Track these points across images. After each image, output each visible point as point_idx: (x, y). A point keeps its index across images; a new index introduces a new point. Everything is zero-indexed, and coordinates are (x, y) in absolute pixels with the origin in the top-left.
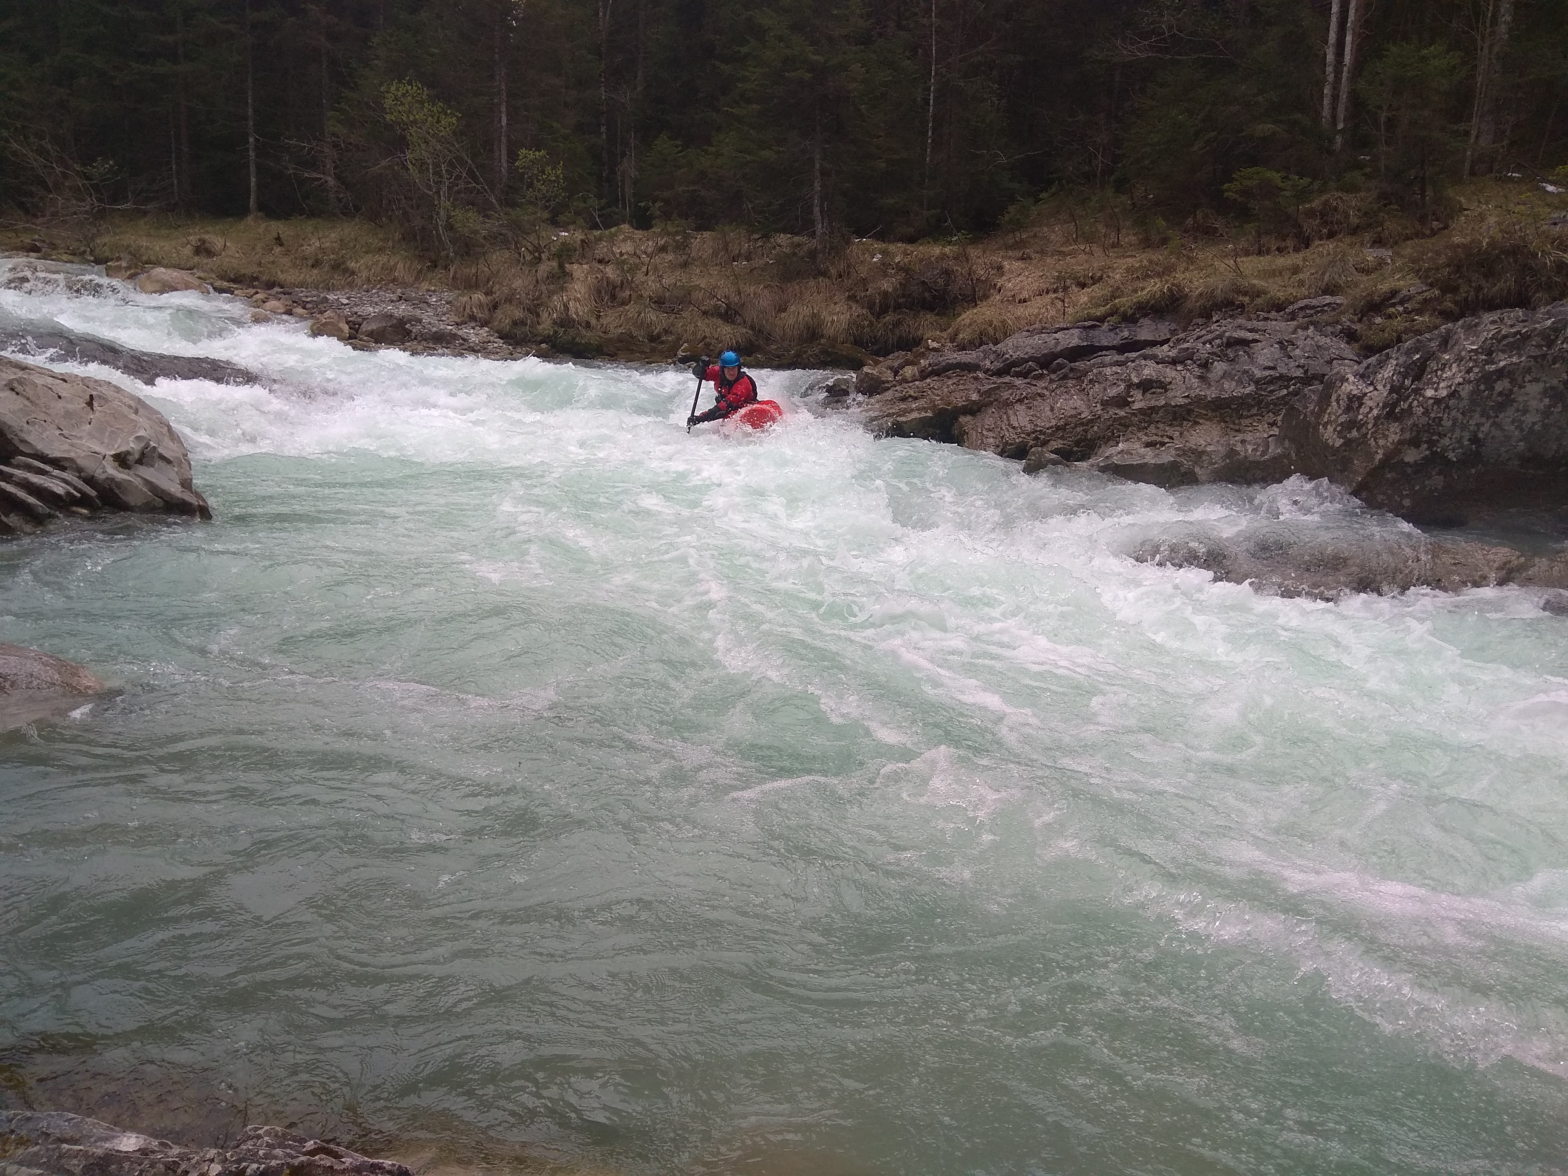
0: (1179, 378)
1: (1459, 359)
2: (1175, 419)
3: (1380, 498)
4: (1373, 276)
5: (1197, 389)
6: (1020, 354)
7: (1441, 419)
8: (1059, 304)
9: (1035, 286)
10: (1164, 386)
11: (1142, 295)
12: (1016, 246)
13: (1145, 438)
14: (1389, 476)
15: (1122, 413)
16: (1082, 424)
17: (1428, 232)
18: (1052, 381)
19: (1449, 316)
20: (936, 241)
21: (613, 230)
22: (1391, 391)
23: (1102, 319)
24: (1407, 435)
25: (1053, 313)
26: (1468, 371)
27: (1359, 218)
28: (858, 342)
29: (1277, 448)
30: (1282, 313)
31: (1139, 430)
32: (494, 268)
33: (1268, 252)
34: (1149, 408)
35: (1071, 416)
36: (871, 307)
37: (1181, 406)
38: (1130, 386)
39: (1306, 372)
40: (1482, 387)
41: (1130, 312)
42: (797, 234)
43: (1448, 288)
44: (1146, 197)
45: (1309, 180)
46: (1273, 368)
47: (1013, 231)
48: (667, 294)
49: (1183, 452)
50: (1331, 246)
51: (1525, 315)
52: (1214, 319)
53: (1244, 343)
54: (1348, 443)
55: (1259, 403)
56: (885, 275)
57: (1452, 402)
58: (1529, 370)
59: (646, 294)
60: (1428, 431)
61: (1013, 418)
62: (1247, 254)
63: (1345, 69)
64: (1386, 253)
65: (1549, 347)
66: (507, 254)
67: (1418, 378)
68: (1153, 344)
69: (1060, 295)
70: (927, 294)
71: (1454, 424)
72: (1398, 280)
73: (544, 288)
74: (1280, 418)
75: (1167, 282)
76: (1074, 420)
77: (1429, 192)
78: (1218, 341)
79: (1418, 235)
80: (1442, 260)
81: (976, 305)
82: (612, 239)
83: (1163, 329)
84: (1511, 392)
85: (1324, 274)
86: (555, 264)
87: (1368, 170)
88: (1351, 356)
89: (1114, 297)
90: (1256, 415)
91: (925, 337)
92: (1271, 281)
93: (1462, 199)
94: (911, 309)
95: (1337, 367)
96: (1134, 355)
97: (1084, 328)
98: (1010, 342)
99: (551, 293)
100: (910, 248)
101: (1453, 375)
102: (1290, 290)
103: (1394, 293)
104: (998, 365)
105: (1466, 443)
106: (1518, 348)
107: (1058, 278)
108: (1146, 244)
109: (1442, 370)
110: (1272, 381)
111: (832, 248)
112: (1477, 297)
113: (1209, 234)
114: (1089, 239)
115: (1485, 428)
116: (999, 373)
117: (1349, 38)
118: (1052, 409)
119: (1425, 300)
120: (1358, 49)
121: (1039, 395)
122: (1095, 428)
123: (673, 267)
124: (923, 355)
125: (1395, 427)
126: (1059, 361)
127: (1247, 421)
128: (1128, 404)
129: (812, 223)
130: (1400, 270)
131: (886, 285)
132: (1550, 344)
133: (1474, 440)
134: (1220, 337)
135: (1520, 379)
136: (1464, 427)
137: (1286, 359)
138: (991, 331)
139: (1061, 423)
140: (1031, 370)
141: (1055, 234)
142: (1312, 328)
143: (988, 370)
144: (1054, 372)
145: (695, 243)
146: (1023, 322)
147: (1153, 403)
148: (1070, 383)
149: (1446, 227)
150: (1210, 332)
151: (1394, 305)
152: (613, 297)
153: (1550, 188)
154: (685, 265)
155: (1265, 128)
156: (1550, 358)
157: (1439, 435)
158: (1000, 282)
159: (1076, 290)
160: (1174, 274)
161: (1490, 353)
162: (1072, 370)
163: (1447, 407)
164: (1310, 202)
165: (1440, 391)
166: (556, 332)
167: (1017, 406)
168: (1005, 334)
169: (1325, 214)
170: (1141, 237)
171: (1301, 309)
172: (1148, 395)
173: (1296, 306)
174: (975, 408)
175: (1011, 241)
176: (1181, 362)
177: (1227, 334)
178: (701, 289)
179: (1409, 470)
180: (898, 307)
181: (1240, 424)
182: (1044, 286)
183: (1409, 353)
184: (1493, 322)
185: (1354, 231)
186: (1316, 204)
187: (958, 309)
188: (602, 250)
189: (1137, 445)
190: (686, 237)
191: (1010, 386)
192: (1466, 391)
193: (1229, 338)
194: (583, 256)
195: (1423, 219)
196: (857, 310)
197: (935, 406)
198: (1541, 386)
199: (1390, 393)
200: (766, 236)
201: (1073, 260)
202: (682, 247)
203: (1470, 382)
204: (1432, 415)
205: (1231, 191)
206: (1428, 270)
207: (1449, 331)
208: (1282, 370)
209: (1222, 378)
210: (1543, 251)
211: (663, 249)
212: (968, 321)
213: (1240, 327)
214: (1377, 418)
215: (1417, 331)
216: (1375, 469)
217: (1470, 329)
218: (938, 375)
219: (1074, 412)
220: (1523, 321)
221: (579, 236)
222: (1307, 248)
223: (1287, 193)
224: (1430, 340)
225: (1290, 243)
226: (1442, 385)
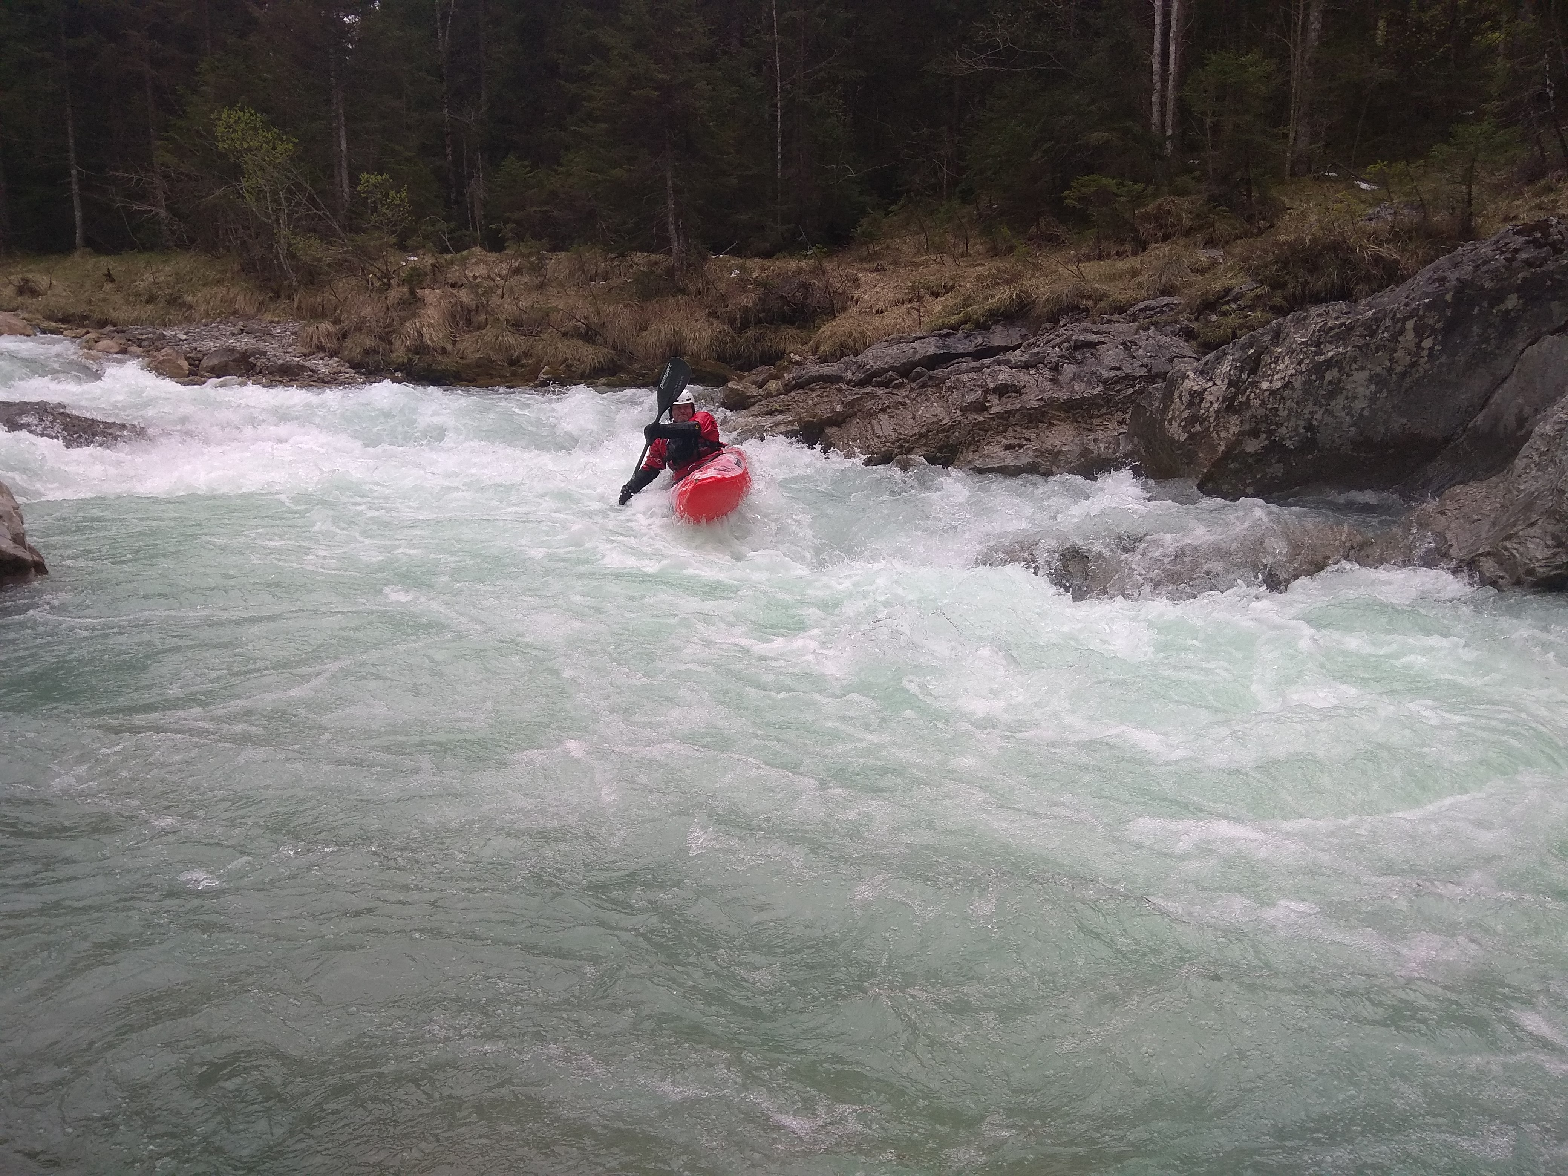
0: (1032, 381)
1: (1290, 352)
2: (1030, 422)
3: (1225, 487)
4: (1207, 275)
5: (1051, 391)
6: (880, 364)
7: (1277, 410)
8: (915, 314)
9: (891, 297)
10: (1019, 391)
11: (993, 303)
12: (870, 258)
13: (1004, 442)
14: (1232, 466)
15: (981, 418)
16: (944, 431)
17: (1256, 231)
18: (912, 389)
19: (1279, 311)
20: (791, 255)
21: (465, 253)
22: (1230, 385)
23: (956, 327)
24: (1247, 427)
25: (909, 322)
26: (1299, 364)
27: (1192, 220)
28: (721, 358)
29: (1127, 445)
30: (1124, 315)
31: (998, 433)
32: (341, 297)
33: (1108, 256)
34: (1006, 412)
35: (933, 423)
36: (732, 322)
37: (1035, 409)
38: (987, 391)
39: (1149, 371)
40: (1313, 377)
41: (982, 319)
42: (653, 252)
43: (1277, 285)
44: (991, 206)
45: (1143, 185)
46: (1119, 369)
47: (866, 243)
48: (525, 316)
49: (1040, 453)
50: (1166, 248)
51: (1348, 307)
52: (1061, 323)
53: (1091, 345)
54: (1192, 437)
55: (1109, 401)
56: (744, 290)
57: (1286, 393)
58: (1355, 360)
59: (502, 317)
60: (1265, 422)
61: (877, 427)
62: (1088, 259)
63: (1171, 77)
64: (1217, 253)
65: (1372, 337)
66: (354, 281)
67: (1253, 371)
68: (1006, 349)
69: (915, 304)
70: (786, 308)
71: (1289, 414)
72: (1231, 278)
73: (395, 314)
74: (1128, 416)
75: (1015, 288)
76: (936, 427)
77: (1255, 194)
78: (1066, 345)
79: (1247, 234)
80: (1271, 257)
81: (835, 317)
82: (464, 262)
83: (1015, 335)
84: (1340, 381)
85: (1161, 276)
86: (405, 290)
87: (1197, 173)
88: (1191, 354)
89: (966, 305)
90: (1106, 414)
91: (787, 351)
92: (1112, 284)
93: (1285, 198)
94: (771, 323)
95: (1178, 365)
96: (987, 361)
97: (940, 336)
98: (870, 352)
99: (403, 320)
100: (767, 263)
101: (1286, 367)
102: (1130, 293)
103: (1227, 291)
104: (860, 376)
105: (1302, 431)
106: (1344, 340)
107: (913, 288)
108: (994, 252)
109: (1276, 363)
110: (1118, 380)
111: (689, 265)
112: (1304, 292)
113: (1052, 241)
114: (940, 249)
115: (1318, 416)
116: (861, 384)
117: (1172, 48)
118: (914, 418)
119: (1256, 296)
120: (1182, 58)
121: (901, 403)
122: (956, 434)
123: (528, 289)
124: (786, 369)
125: (1234, 419)
126: (918, 369)
127: (1098, 420)
128: (986, 409)
129: (668, 240)
130: (1232, 268)
131: (746, 300)
132: (1373, 333)
133: (1309, 427)
134: (1068, 340)
135: (1347, 369)
136: (1299, 416)
137: (1130, 359)
138: (851, 342)
139: (924, 430)
140: (892, 380)
141: (907, 245)
142: (1152, 328)
143: (850, 381)
144: (914, 380)
145: (551, 264)
146: (882, 332)
147: (1009, 407)
148: (930, 391)
149: (1272, 226)
150: (1058, 336)
151: (1227, 303)
152: (469, 322)
153: (1364, 186)
154: (541, 287)
155: (1098, 136)
156: (1373, 346)
157: (1276, 424)
158: (857, 294)
159: (930, 299)
160: (1020, 282)
161: (1318, 345)
162: (930, 378)
163: (1282, 398)
164: (1145, 206)
165: (1275, 383)
166: (410, 359)
167: (881, 416)
168: (865, 344)
169: (1159, 218)
170: (988, 246)
171: (1141, 310)
172: (1004, 400)
173: (1137, 308)
174: (840, 419)
175: (865, 253)
176: (1034, 367)
177: (1074, 338)
178: (559, 310)
179: (1250, 460)
180: (759, 322)
181: (1091, 423)
182: (900, 297)
183: (1244, 347)
184: (1319, 315)
185: (1187, 233)
186: (1150, 208)
187: (818, 321)
188: (454, 273)
189: (997, 449)
190: (541, 258)
191: (872, 396)
192: (1299, 381)
193: (1076, 341)
194: (435, 281)
195: (1250, 219)
196: (718, 326)
197: (801, 419)
198: (1366, 373)
199: (1228, 388)
200: (622, 256)
201: (925, 271)
202: (537, 268)
203: (1302, 373)
204: (1269, 406)
205: (1070, 197)
206: (1257, 268)
207: (1279, 326)
208: (1127, 370)
209: (1072, 380)
210: (1360, 246)
211: (518, 271)
212: (828, 334)
213: (1086, 330)
214: (1218, 412)
215: (1251, 326)
216: (1220, 459)
217: (1300, 322)
218: (802, 388)
219: (935, 419)
220: (1346, 313)
221: (429, 260)
222: (1144, 251)
223: (1123, 199)
224: (1263, 335)
225: (1128, 247)
226: (1276, 377)
